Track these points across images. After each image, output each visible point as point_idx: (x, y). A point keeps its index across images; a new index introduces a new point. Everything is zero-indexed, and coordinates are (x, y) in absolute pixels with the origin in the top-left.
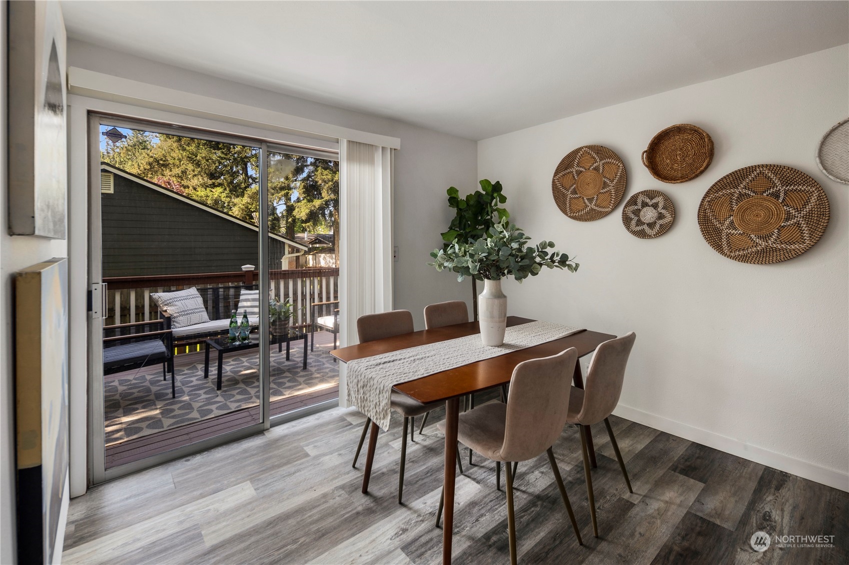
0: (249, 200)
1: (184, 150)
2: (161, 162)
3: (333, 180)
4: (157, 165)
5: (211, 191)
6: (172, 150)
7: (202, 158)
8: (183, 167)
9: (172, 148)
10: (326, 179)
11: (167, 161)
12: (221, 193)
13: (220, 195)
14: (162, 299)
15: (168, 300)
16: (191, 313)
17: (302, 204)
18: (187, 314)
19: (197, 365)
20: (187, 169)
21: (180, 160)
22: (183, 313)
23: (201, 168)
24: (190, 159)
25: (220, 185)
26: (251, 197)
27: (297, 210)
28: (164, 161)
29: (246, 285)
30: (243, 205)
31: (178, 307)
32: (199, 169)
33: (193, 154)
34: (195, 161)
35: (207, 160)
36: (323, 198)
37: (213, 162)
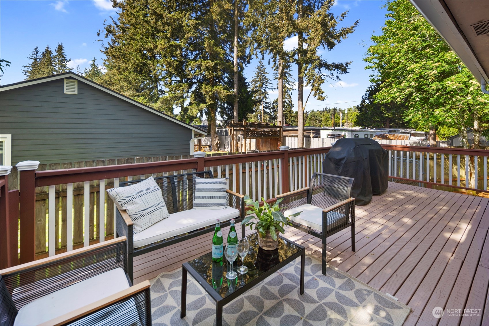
0: (160, 105)
1: (122, 74)
2: (108, 83)
3: (212, 91)
4: (106, 84)
5: (137, 99)
6: (114, 75)
7: (132, 79)
8: (121, 84)
9: (114, 74)
10: (208, 91)
11: (112, 81)
12: (143, 100)
13: (142, 101)
14: (121, 196)
15: (127, 197)
16: (153, 211)
17: (193, 106)
18: (149, 213)
19: (162, 280)
20: (123, 85)
21: (119, 81)
22: (144, 213)
23: (132, 85)
24: (125, 80)
25: (143, 95)
26: (162, 103)
27: (189, 110)
28: (110, 82)
29: (198, 172)
30: (157, 107)
31: (138, 205)
32: (130, 86)
33: (127, 77)
34: (128, 80)
35: (135, 80)
36: (206, 103)
37: (138, 81)
